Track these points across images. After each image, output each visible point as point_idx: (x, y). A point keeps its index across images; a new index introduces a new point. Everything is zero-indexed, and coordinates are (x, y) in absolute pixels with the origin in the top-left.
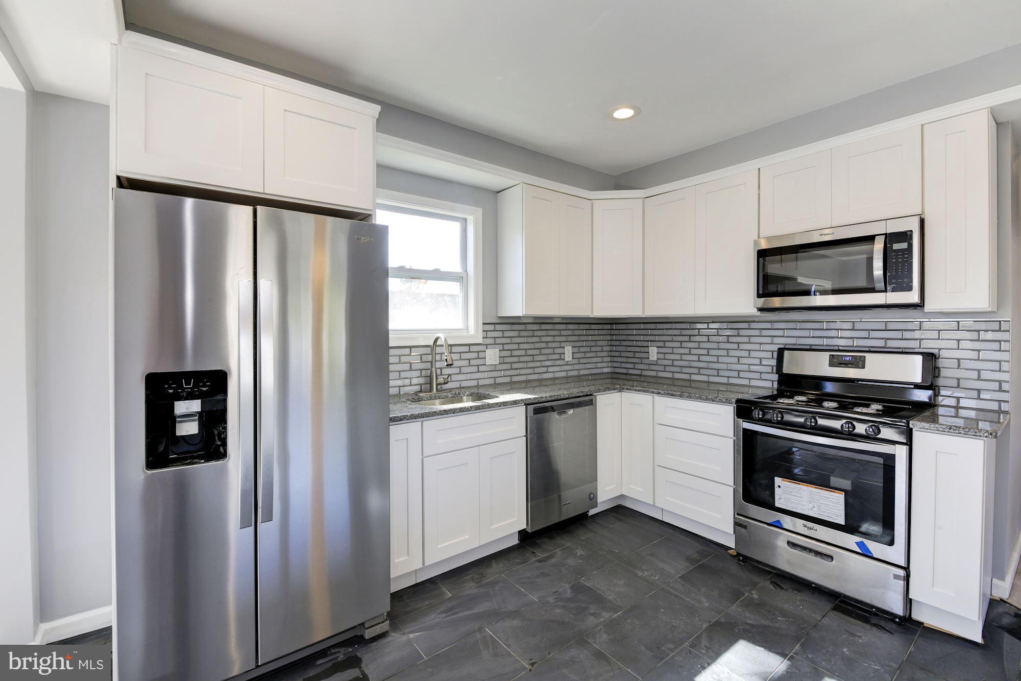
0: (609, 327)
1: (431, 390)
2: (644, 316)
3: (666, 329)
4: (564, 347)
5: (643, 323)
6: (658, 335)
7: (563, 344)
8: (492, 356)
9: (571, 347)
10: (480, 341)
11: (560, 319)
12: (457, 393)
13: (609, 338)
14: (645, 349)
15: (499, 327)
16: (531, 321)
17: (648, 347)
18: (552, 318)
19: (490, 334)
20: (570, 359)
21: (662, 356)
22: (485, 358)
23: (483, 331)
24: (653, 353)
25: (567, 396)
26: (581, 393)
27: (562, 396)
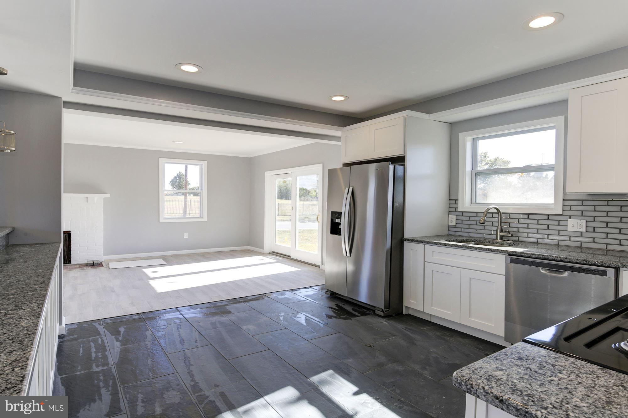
1: (497, 239)
8: (576, 225)
10: (559, 212)
15: (588, 203)
19: (575, 208)
22: (567, 226)
25: (559, 259)
26: (584, 261)
27: (550, 258)
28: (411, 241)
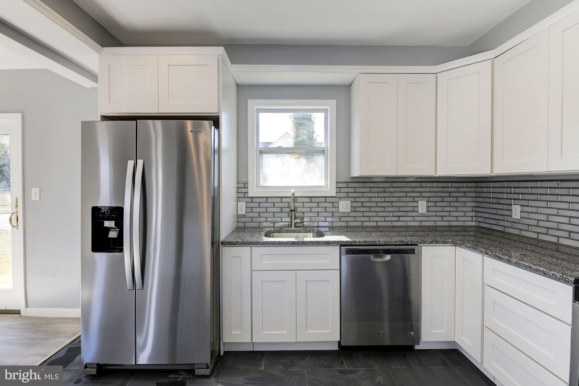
0: (474, 185)
1: (291, 227)
2: (493, 175)
3: (531, 188)
4: (418, 202)
5: (507, 181)
6: (522, 194)
7: (416, 199)
8: (345, 206)
9: (426, 202)
10: (334, 194)
11: (415, 178)
12: (308, 230)
13: (474, 195)
14: (509, 207)
15: (350, 185)
16: (383, 181)
17: (511, 205)
18: (405, 178)
19: (343, 190)
20: (425, 211)
21: (525, 215)
22: (339, 207)
23: (337, 188)
24: (516, 211)
25: (384, 243)
26: (400, 242)
27: (378, 243)
28: (234, 244)
